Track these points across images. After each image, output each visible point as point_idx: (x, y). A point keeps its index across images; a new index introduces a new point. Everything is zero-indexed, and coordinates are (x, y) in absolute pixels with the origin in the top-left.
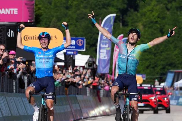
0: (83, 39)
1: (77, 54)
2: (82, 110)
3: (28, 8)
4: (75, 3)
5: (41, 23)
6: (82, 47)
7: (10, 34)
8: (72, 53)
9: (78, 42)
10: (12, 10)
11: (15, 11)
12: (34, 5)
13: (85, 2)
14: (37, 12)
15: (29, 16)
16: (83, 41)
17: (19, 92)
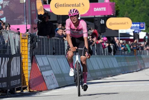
0: (144, 23)
1: (140, 32)
2: (145, 63)
3: (112, 7)
4: (138, 3)
5: (119, 15)
6: (143, 28)
7: (102, 22)
8: (138, 31)
9: (141, 25)
10: (103, 8)
11: (104, 9)
12: (115, 5)
13: (143, 2)
14: (117, 9)
15: (113, 12)
16: (143, 24)
17: (109, 55)
